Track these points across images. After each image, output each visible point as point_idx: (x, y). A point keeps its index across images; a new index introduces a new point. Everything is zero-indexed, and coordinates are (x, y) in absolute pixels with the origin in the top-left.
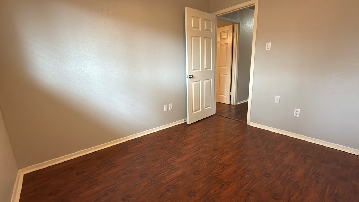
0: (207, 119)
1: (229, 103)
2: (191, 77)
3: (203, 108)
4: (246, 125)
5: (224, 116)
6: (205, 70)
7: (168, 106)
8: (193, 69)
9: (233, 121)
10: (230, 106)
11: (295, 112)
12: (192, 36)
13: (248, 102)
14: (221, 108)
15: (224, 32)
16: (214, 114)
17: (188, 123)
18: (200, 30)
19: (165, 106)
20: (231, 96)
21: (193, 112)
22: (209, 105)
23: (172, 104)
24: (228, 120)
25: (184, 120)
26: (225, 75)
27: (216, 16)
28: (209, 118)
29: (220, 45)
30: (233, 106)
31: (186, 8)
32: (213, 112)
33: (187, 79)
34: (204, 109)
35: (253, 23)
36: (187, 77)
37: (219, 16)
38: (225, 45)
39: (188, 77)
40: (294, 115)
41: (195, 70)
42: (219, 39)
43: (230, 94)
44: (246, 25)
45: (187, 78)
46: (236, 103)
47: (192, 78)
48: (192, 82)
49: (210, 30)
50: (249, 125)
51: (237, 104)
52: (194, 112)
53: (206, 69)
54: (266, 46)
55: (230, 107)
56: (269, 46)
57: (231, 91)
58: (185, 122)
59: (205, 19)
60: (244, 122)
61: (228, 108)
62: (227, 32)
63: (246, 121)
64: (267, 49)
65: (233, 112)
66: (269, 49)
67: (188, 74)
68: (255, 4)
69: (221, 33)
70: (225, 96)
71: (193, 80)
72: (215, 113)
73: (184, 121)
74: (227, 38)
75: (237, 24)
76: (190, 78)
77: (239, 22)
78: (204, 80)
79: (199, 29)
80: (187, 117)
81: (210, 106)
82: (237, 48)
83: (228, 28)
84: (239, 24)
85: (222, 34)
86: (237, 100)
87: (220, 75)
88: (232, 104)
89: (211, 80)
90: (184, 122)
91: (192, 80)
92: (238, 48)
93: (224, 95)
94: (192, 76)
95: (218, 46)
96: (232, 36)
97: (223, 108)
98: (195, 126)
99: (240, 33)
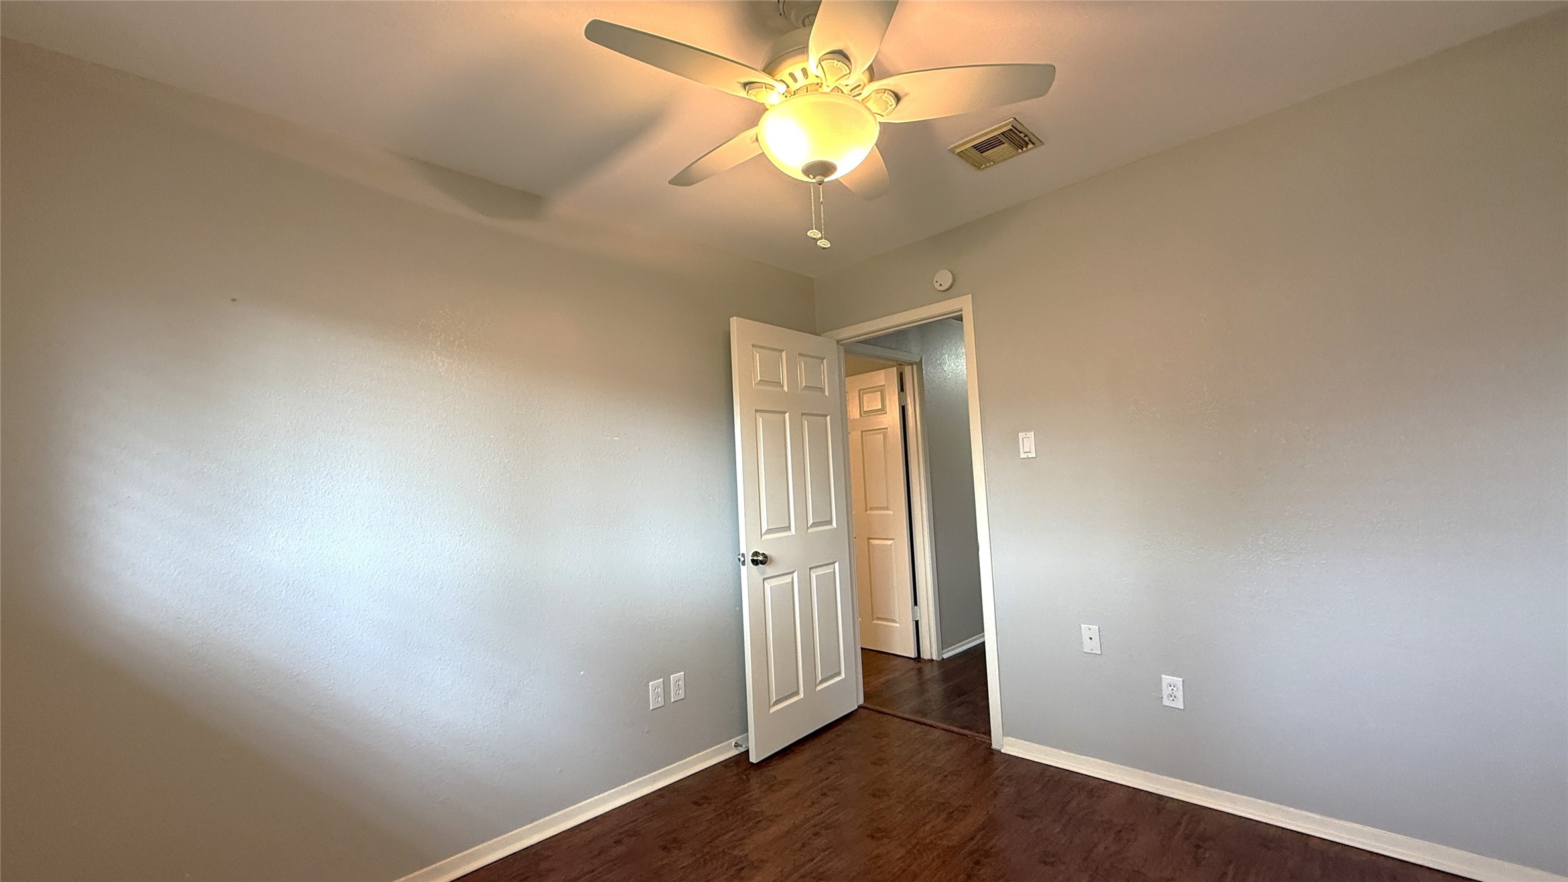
0: (830, 735)
1: (913, 655)
2: (760, 560)
3: (811, 682)
4: (991, 752)
5: (900, 714)
6: (809, 531)
7: (666, 685)
8: (764, 529)
9: (937, 733)
10: (919, 665)
11: (1166, 691)
12: (756, 411)
13: (983, 643)
14: (882, 680)
15: (873, 390)
16: (859, 707)
17: (753, 759)
18: (786, 389)
19: (655, 685)
20: (917, 622)
21: (770, 707)
22: (837, 671)
23: (683, 673)
24: (918, 730)
25: (733, 741)
26: (890, 542)
27: (837, 342)
28: (839, 727)
29: (862, 432)
30: (930, 664)
31: (734, 321)
32: (854, 699)
33: (744, 569)
34: (818, 688)
35: (963, 361)
36: (744, 561)
37: (851, 343)
38: (880, 433)
39: (749, 558)
40: (1166, 702)
41: (771, 533)
42: (854, 412)
43: (914, 613)
44: (943, 369)
45: (744, 563)
46: (939, 654)
47: (763, 563)
48: (764, 579)
49: (822, 390)
50: (1003, 751)
51: (945, 656)
52: (777, 702)
53: (815, 525)
54: (1019, 444)
55: (920, 671)
56: (1027, 444)
57: (916, 604)
58: (742, 750)
59: (800, 354)
60: (981, 737)
61: (912, 673)
62: (881, 390)
63: (988, 733)
64: (1023, 456)
65: (935, 691)
66: (1030, 455)
67: (746, 549)
68: (961, 311)
69: (861, 392)
70: (898, 625)
71: (769, 570)
72: (861, 702)
73: (737, 745)
74: (883, 410)
75: (911, 364)
76: (755, 562)
77: (918, 361)
78: (810, 569)
79: (783, 386)
80: (747, 731)
81: (839, 674)
82: (920, 448)
83: (886, 378)
84: (920, 364)
85: (865, 396)
86: (945, 641)
87: (868, 542)
88: (926, 655)
89: (837, 565)
90: (735, 752)
91: (763, 573)
92: (923, 436)
93: (894, 621)
94: (763, 554)
95: (855, 436)
96: (899, 405)
97: (891, 677)
98: (781, 770)
99: (926, 392)
